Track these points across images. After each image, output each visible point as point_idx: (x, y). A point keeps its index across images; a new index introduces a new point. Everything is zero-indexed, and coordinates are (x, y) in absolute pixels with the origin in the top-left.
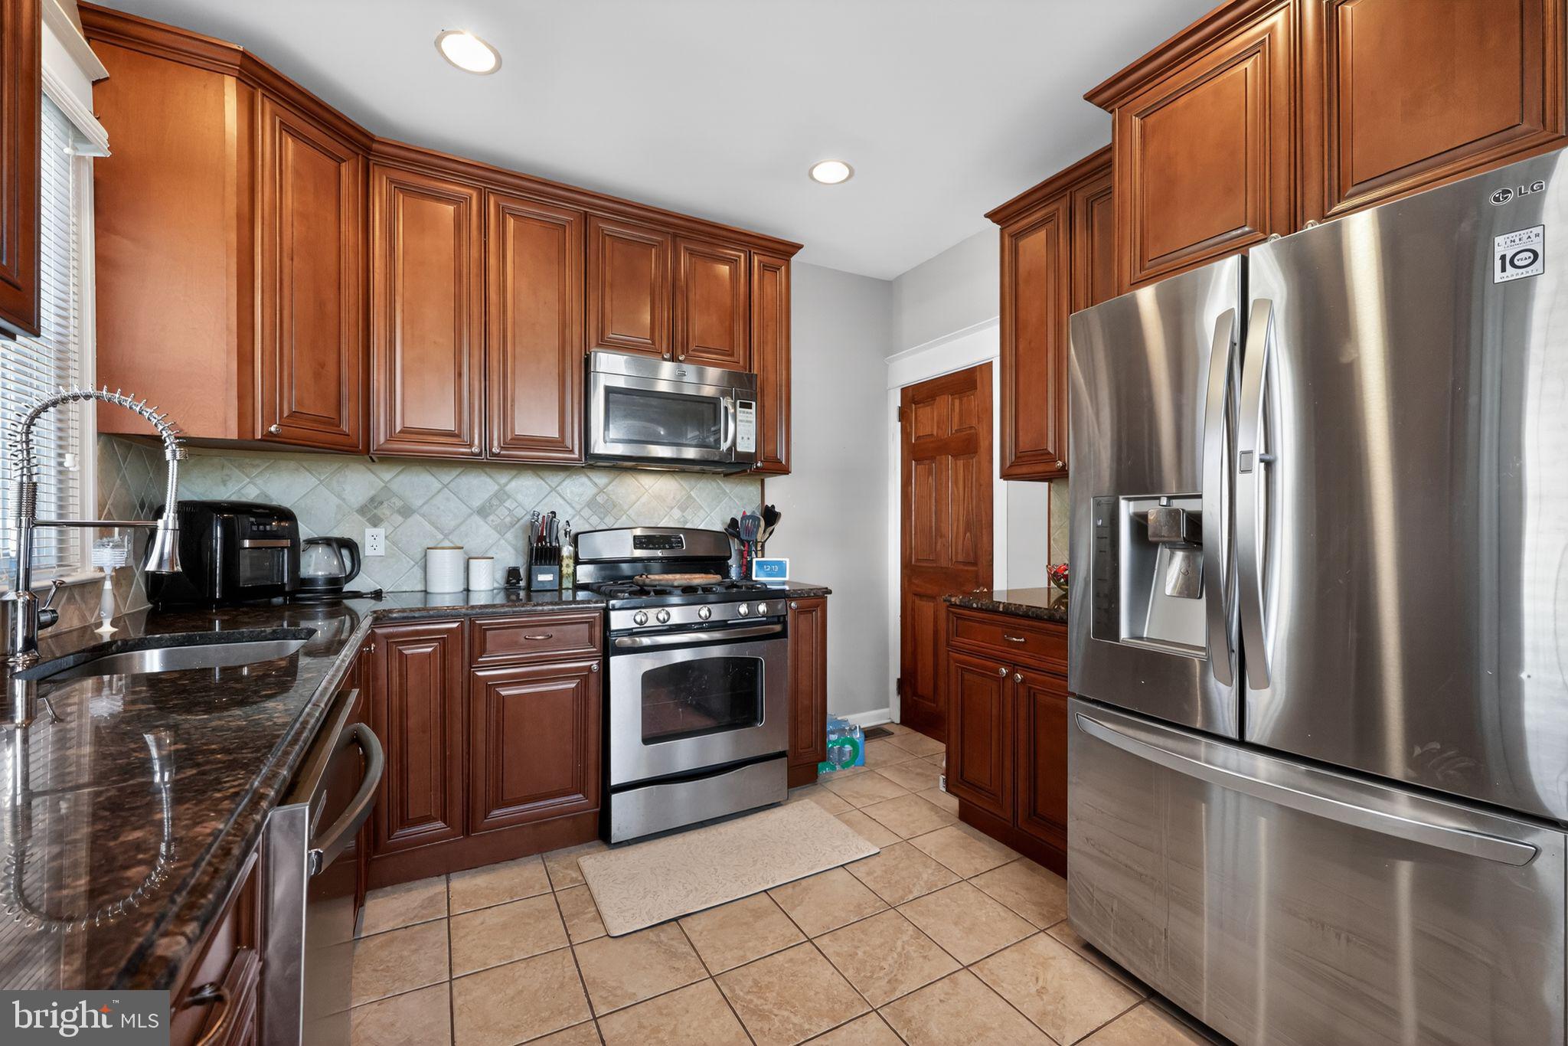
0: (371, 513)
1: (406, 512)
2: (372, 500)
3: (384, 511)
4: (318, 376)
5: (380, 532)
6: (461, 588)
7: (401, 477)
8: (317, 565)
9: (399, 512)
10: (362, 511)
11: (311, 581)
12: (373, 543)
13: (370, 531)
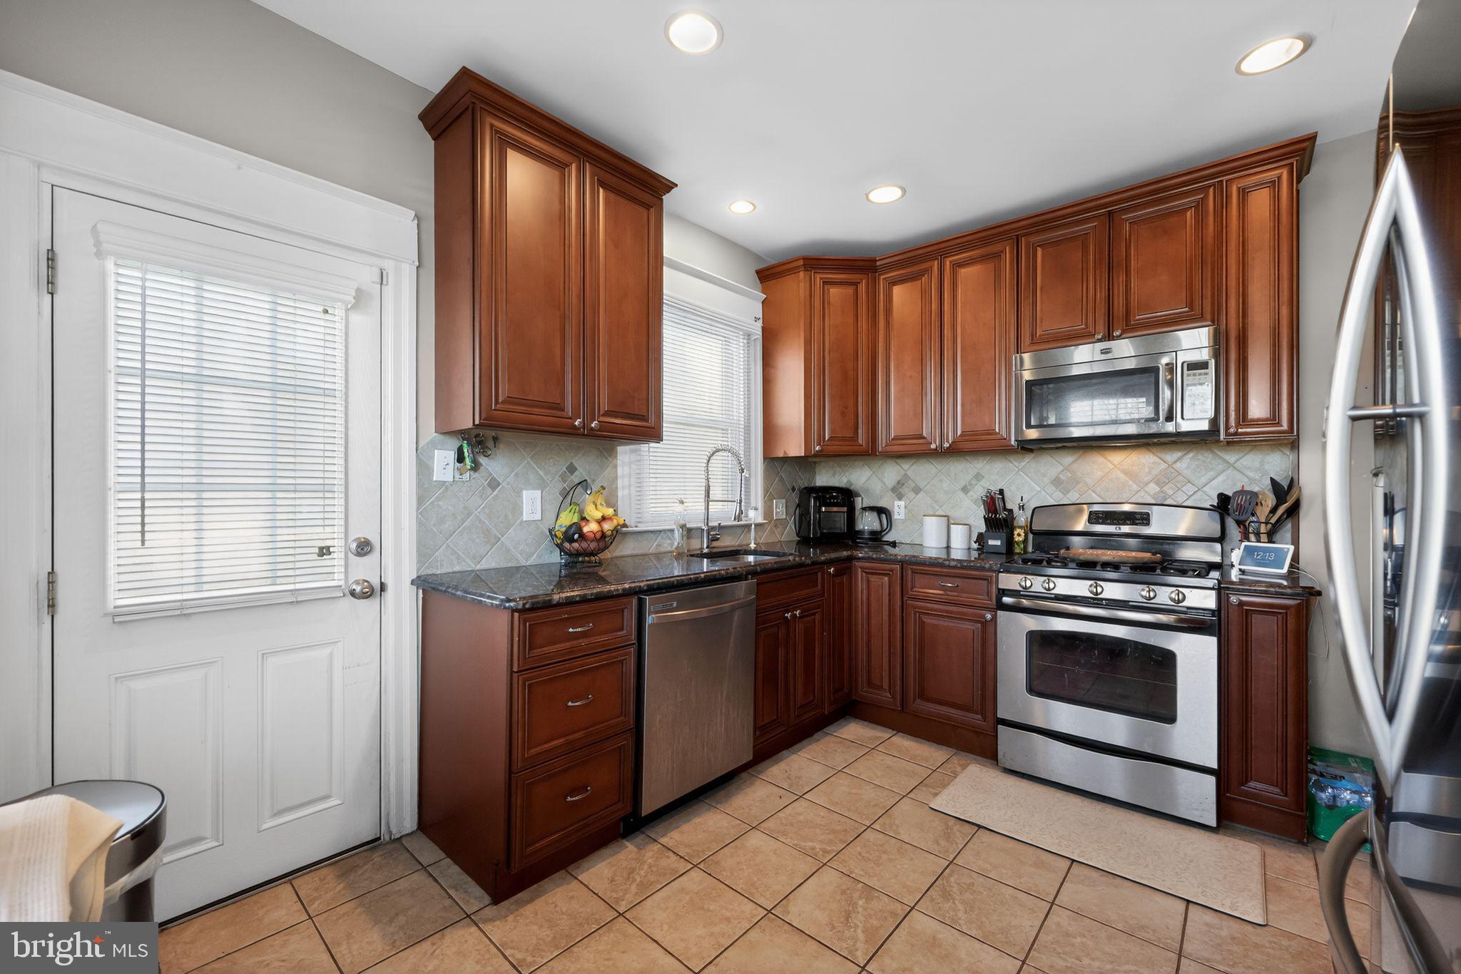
0: (898, 491)
1: (917, 490)
2: (899, 482)
3: (905, 490)
4: (843, 414)
5: (902, 503)
6: (945, 545)
7: (914, 467)
8: (867, 523)
9: (913, 490)
10: (894, 490)
11: (861, 532)
12: (899, 509)
13: (897, 503)
